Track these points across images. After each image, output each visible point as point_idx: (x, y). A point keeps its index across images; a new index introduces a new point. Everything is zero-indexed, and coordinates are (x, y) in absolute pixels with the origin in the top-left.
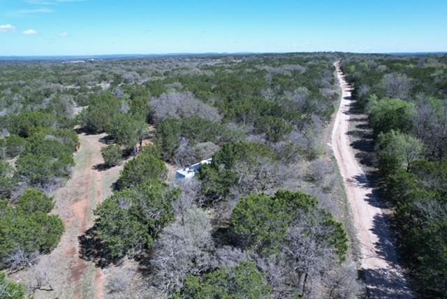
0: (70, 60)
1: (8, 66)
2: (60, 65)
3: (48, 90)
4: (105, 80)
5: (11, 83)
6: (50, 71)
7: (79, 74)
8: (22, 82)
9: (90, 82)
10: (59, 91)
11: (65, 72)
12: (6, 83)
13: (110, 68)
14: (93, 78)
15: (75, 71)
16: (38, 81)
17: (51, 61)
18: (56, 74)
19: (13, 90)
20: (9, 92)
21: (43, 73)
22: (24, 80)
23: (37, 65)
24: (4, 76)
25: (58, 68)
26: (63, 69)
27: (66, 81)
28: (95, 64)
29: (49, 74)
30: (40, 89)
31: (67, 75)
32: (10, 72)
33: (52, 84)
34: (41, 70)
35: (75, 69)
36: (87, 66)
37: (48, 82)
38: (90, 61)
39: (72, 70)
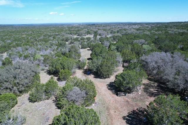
18: (69, 30)
19: (53, 37)
29: (66, 30)
36: (80, 27)
37: (66, 33)
38: (81, 25)
39: (75, 28)
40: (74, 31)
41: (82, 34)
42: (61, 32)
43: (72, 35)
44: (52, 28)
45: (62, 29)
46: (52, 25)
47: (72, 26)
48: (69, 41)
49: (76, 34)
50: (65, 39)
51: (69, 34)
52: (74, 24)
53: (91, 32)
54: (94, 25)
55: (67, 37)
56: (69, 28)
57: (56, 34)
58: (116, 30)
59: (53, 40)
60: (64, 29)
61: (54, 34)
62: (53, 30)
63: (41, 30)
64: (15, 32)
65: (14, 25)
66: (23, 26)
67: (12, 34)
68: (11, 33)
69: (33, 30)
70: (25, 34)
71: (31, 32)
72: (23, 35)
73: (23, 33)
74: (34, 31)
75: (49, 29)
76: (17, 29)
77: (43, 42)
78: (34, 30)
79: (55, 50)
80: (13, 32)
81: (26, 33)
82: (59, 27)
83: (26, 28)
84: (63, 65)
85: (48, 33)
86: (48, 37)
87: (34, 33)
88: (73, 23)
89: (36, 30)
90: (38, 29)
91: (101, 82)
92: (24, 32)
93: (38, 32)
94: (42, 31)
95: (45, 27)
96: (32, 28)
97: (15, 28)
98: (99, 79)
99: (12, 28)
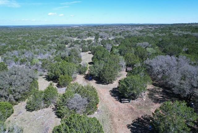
0: (73, 26)
3: (67, 41)
4: (90, 36)
7: (79, 33)
9: (84, 37)
11: (72, 31)
14: (85, 34)
27: (73, 36)
28: (84, 28)
29: (66, 32)
36: (81, 29)
37: (66, 36)
38: (81, 26)
39: (75, 30)
40: (74, 33)
41: (82, 36)
42: (61, 34)
43: (71, 37)
44: (50, 30)
45: (61, 31)
46: (50, 26)
47: (72, 28)
48: (69, 44)
49: (76, 36)
50: (64, 42)
51: (68, 36)
52: (74, 25)
53: (92, 34)
54: (95, 26)
55: (66, 39)
56: (68, 29)
57: (55, 37)
58: (119, 32)
59: (52, 43)
60: (64, 31)
61: (53, 37)
62: (51, 32)
63: (38, 32)
64: (11, 34)
65: (9, 27)
66: (19, 27)
67: (7, 36)
68: (5, 35)
69: (30, 32)
70: (22, 37)
71: (28, 35)
72: (19, 37)
73: (19, 36)
74: (31, 34)
75: (47, 31)
76: (13, 31)
77: (41, 45)
78: (32, 32)
79: (54, 53)
80: (8, 34)
81: (22, 35)
82: (58, 29)
83: (23, 29)
84: (63, 70)
85: (46, 36)
86: (46, 40)
87: (30, 35)
88: (72, 25)
89: (34, 32)
90: (35, 31)
91: (103, 88)
92: (20, 34)
93: (35, 34)
94: (40, 33)
95: (43, 28)
96: (29, 29)
97: (11, 29)
98: (101, 85)
99: (6, 30)
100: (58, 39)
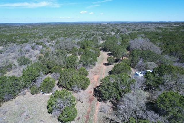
0: (102, 23)
1: (84, 25)
2: (99, 25)
3: (93, 33)
4: (113, 31)
5: (83, 31)
6: (95, 27)
7: (105, 28)
8: (86, 30)
9: (108, 32)
10: (97, 34)
11: (100, 28)
12: (82, 31)
13: (116, 26)
14: (109, 30)
15: (103, 27)
16: (91, 30)
17: (96, 23)
18: (97, 28)
19: (83, 33)
20: (82, 33)
21: (93, 27)
22: (87, 30)
23: (91, 25)
24: (82, 28)
25: (98, 26)
26: (100, 26)
27: (100, 31)
28: (111, 25)
29: (94, 28)
30: (91, 33)
31: (100, 29)
32: (84, 27)
33: (95, 32)
34: (92, 27)
35: (103, 26)
43: (98, 32)
49: (102, 31)
100: (88, 32)
